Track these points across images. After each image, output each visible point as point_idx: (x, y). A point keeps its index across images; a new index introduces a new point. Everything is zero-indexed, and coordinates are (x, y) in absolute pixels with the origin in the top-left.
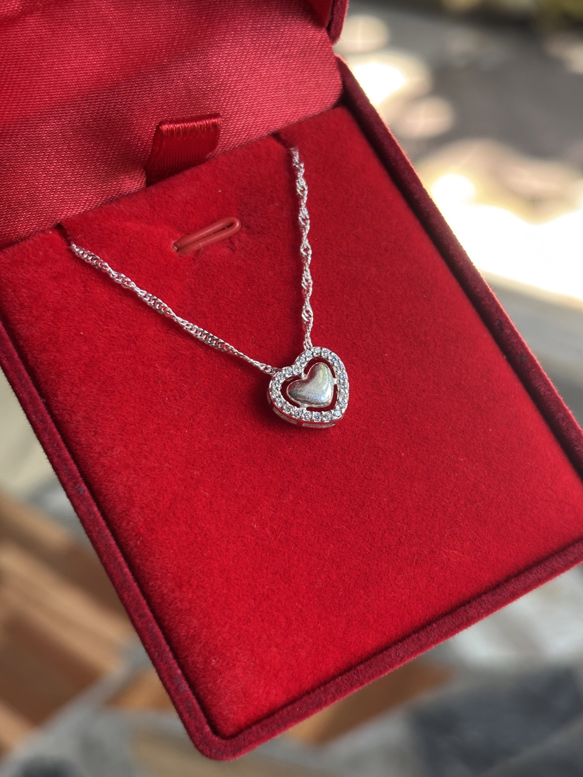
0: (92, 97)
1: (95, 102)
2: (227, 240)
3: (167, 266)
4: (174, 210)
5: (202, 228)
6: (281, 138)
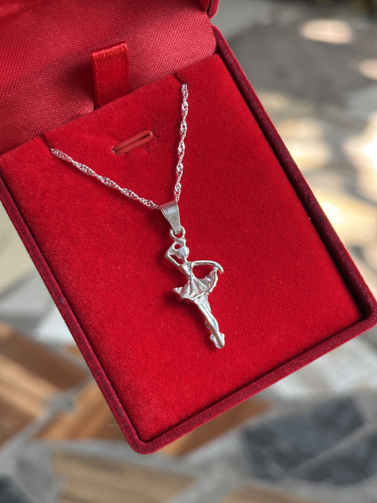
2: (145, 145)
3: (109, 163)
4: (113, 126)
5: (130, 137)
6: (178, 77)
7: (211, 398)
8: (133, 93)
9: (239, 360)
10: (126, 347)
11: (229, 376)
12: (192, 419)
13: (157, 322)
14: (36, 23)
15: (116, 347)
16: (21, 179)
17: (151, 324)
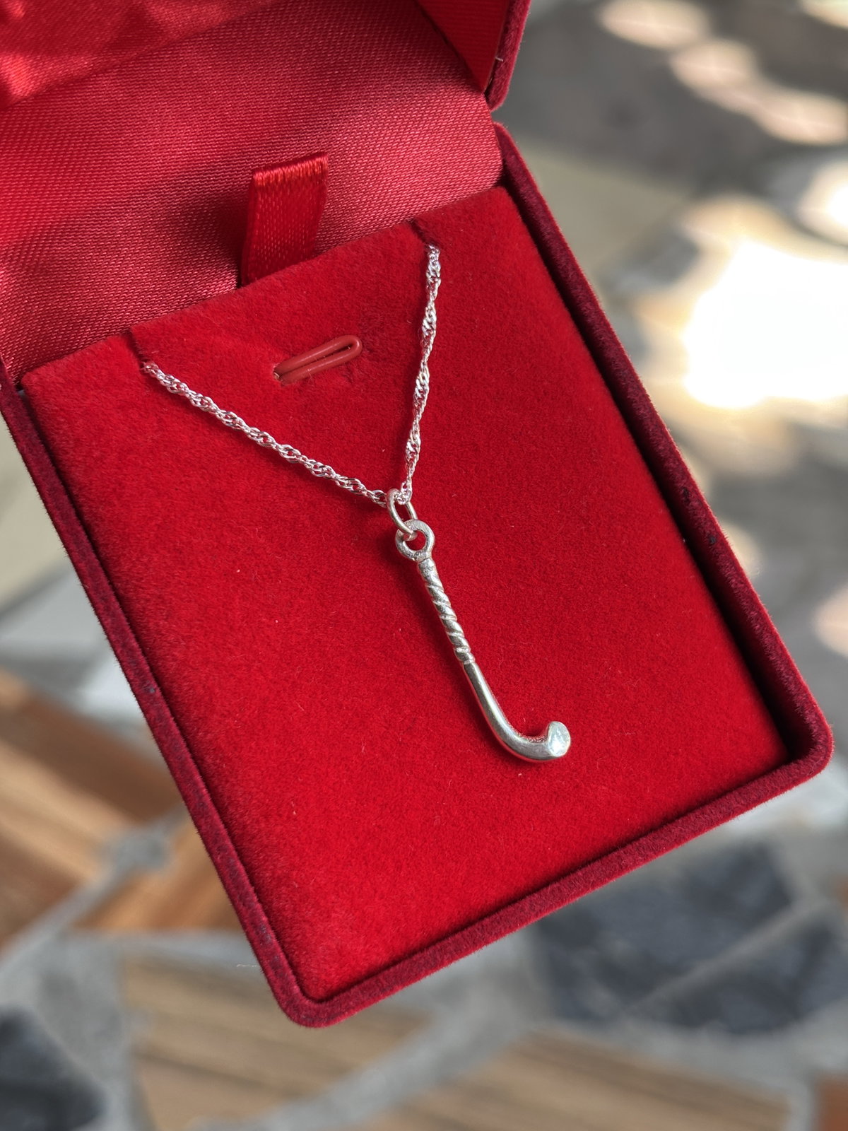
2: (343, 367)
3: (265, 399)
4: (278, 323)
5: (313, 348)
6: (420, 228)
7: (462, 913)
8: (322, 256)
9: (525, 834)
10: (283, 792)
11: (502, 867)
12: (418, 956)
13: (352, 743)
14: (125, 98)
15: (262, 791)
16: (76, 422)
17: (339, 747)
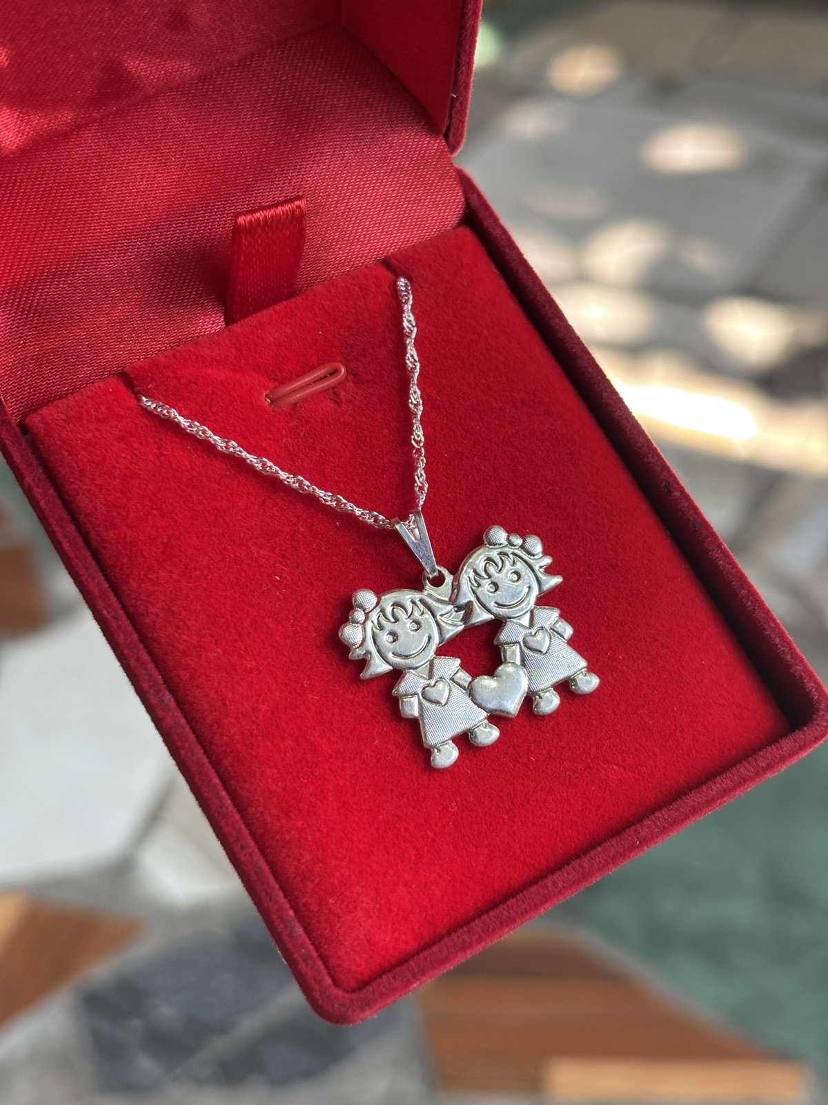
0: (163, 225)
1: (167, 232)
2: (330, 391)
3: (258, 422)
5: (300, 376)
6: (390, 264)
7: (485, 896)
11: (522, 849)
12: (446, 939)
16: (79, 454)
17: (352, 742)
